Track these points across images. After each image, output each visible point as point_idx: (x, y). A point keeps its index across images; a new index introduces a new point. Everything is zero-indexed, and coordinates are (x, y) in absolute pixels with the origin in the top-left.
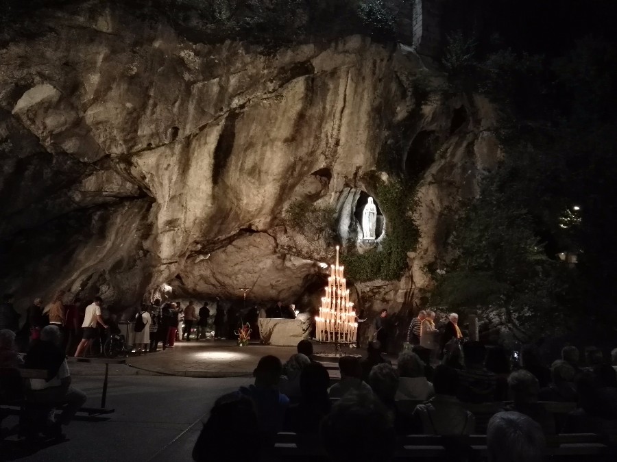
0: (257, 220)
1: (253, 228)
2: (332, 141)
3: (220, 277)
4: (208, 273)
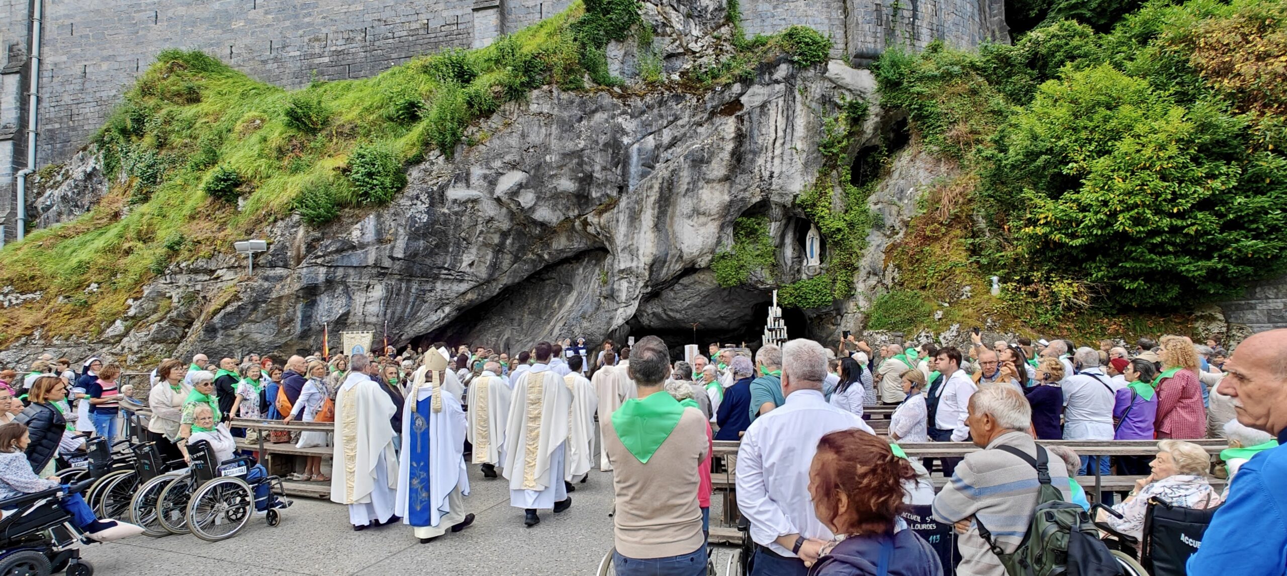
0: (699, 259)
1: (697, 266)
2: (766, 174)
3: (671, 314)
4: (660, 310)
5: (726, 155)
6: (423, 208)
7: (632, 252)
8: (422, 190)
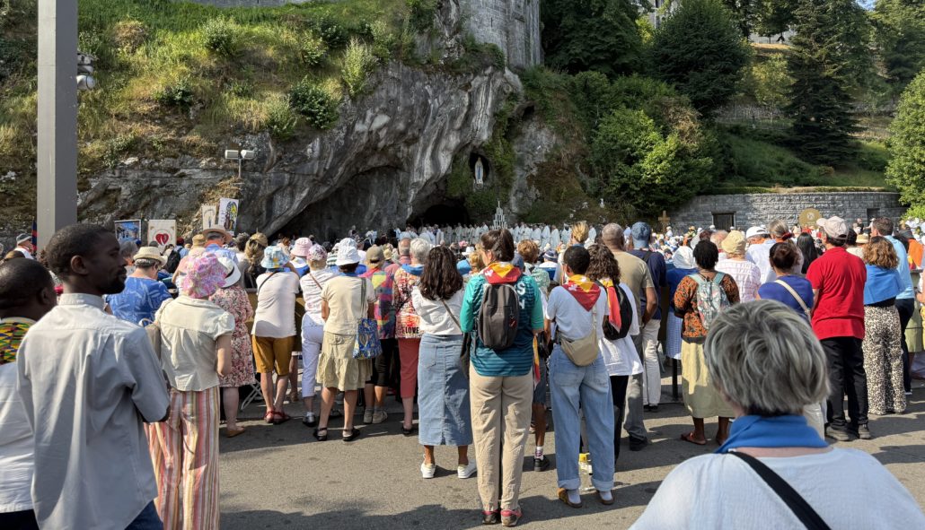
2: (475, 128)
5: (463, 115)
6: (342, 135)
7: (421, 171)
8: (345, 123)
